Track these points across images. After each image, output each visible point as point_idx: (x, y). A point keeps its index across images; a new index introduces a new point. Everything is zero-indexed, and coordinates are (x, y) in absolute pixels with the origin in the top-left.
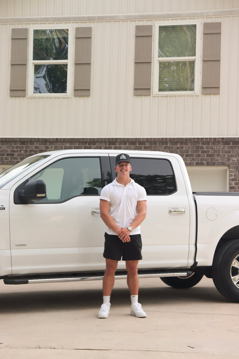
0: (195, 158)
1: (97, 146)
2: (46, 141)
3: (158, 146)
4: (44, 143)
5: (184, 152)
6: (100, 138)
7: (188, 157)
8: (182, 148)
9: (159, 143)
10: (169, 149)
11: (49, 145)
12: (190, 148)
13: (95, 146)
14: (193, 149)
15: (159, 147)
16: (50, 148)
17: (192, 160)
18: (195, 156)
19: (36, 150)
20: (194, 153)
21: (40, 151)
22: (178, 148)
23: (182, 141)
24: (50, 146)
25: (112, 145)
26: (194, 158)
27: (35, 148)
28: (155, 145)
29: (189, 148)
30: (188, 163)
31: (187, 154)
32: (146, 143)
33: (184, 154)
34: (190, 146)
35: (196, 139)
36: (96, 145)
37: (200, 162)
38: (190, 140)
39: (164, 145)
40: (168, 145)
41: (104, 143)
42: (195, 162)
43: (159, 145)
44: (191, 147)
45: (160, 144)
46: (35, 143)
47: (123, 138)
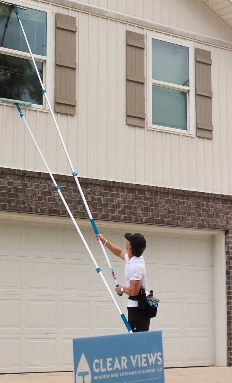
0: (197, 218)
1: (90, 191)
2: (24, 175)
3: (159, 198)
4: (21, 178)
5: (186, 208)
6: (95, 179)
7: (189, 215)
8: (184, 202)
9: (160, 194)
10: (171, 203)
11: (28, 182)
12: (192, 204)
13: (88, 190)
14: (195, 206)
15: (160, 199)
16: (29, 186)
17: (193, 220)
18: (196, 215)
19: (9, 187)
20: (196, 211)
21: (16, 190)
22: (180, 203)
23: (184, 193)
24: (29, 184)
25: (108, 191)
26: (196, 217)
27: (8, 185)
28: (156, 196)
29: (190, 204)
30: (190, 223)
31: (189, 211)
32: (146, 193)
33: (186, 211)
34: (192, 202)
35: (198, 193)
36: (89, 189)
37: (201, 223)
38: (192, 193)
39: (165, 197)
40: (170, 199)
41: (98, 187)
42: (196, 223)
43: (160, 197)
44: (193, 203)
45: (161, 195)
46: (8, 177)
47: (122, 183)
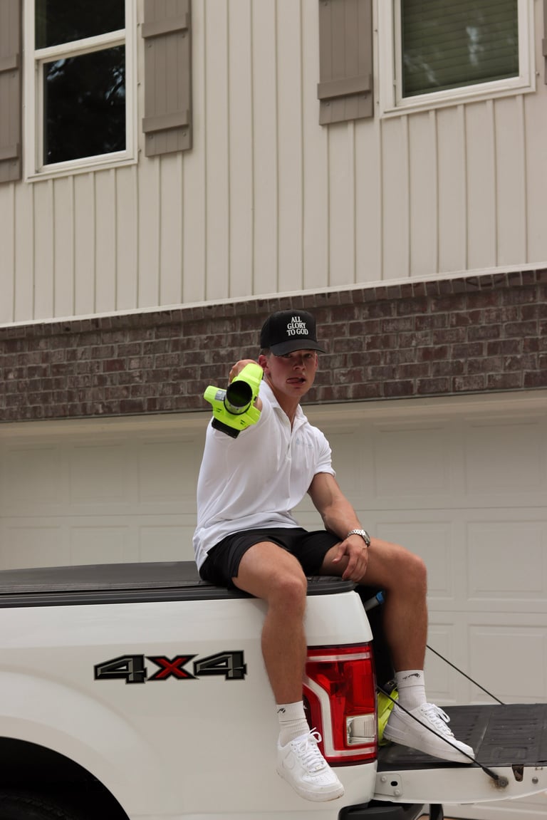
0: (521, 359)
1: (207, 338)
2: (68, 333)
3: (395, 319)
4: (65, 339)
5: (482, 333)
6: (215, 306)
7: (495, 353)
8: (475, 316)
9: (398, 306)
10: (432, 325)
11: (78, 345)
12: (504, 318)
13: (204, 336)
14: (514, 319)
15: (398, 320)
16: (79, 355)
17: (510, 367)
18: (520, 348)
19: (44, 365)
20: (517, 335)
21: (55, 370)
22: (461, 320)
23: (472, 288)
24: (80, 349)
25: (252, 329)
26: (519, 356)
27: (44, 361)
28: (385, 315)
29: (498, 317)
30: (498, 378)
31: (492, 341)
32: (356, 311)
33: (483, 342)
34: (504, 310)
35: (521, 278)
36: (205, 333)
37: (538, 371)
38: (499, 282)
39: (415, 312)
40: (429, 314)
41: (227, 323)
42: (521, 374)
43: (399, 313)
44: (507, 310)
45: (401, 310)
46: (42, 344)
47: (282, 299)
